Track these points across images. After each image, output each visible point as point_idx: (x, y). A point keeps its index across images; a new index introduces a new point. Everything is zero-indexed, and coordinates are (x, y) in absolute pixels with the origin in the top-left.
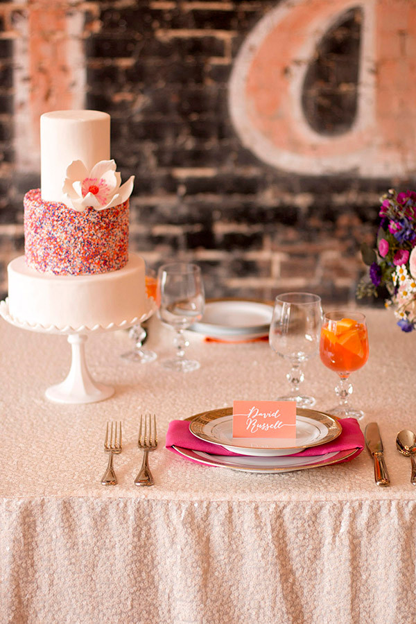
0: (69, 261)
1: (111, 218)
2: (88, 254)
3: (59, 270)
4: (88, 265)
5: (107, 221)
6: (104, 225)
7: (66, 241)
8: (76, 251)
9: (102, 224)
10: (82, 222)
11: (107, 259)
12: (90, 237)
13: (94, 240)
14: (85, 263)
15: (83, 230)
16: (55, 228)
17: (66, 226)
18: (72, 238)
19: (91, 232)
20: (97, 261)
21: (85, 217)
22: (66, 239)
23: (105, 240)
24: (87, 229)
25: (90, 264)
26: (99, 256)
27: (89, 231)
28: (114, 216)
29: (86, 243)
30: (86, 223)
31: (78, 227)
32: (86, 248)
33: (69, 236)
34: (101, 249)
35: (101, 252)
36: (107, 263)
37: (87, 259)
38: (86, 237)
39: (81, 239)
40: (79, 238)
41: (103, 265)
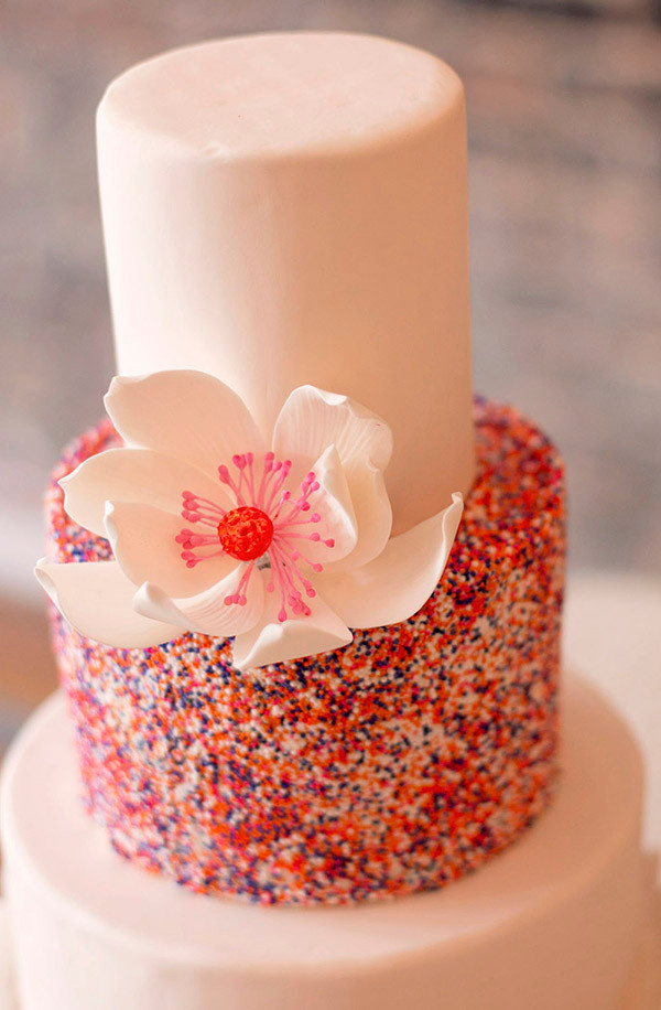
0: (162, 828)
1: (364, 673)
2: (237, 816)
3: (131, 847)
4: (244, 865)
5: (335, 684)
6: (317, 704)
7: (137, 737)
8: (181, 791)
9: (308, 696)
10: (200, 675)
11: (346, 849)
12: (243, 749)
13: (264, 765)
14: (229, 852)
15: (206, 711)
16: (96, 664)
17: (134, 671)
18: (159, 732)
19: (245, 728)
20: (287, 856)
21: (210, 652)
22: (136, 726)
23: (328, 769)
24: (225, 710)
25: (253, 861)
26: (296, 837)
27: (236, 722)
28: (378, 665)
29: (226, 769)
30: (219, 681)
31: (184, 692)
32: (225, 790)
33: (149, 719)
34: (306, 806)
35: (308, 818)
36: (351, 868)
37: (238, 838)
38: (222, 744)
39: (197, 748)
40: (189, 741)
41: (321, 877)
